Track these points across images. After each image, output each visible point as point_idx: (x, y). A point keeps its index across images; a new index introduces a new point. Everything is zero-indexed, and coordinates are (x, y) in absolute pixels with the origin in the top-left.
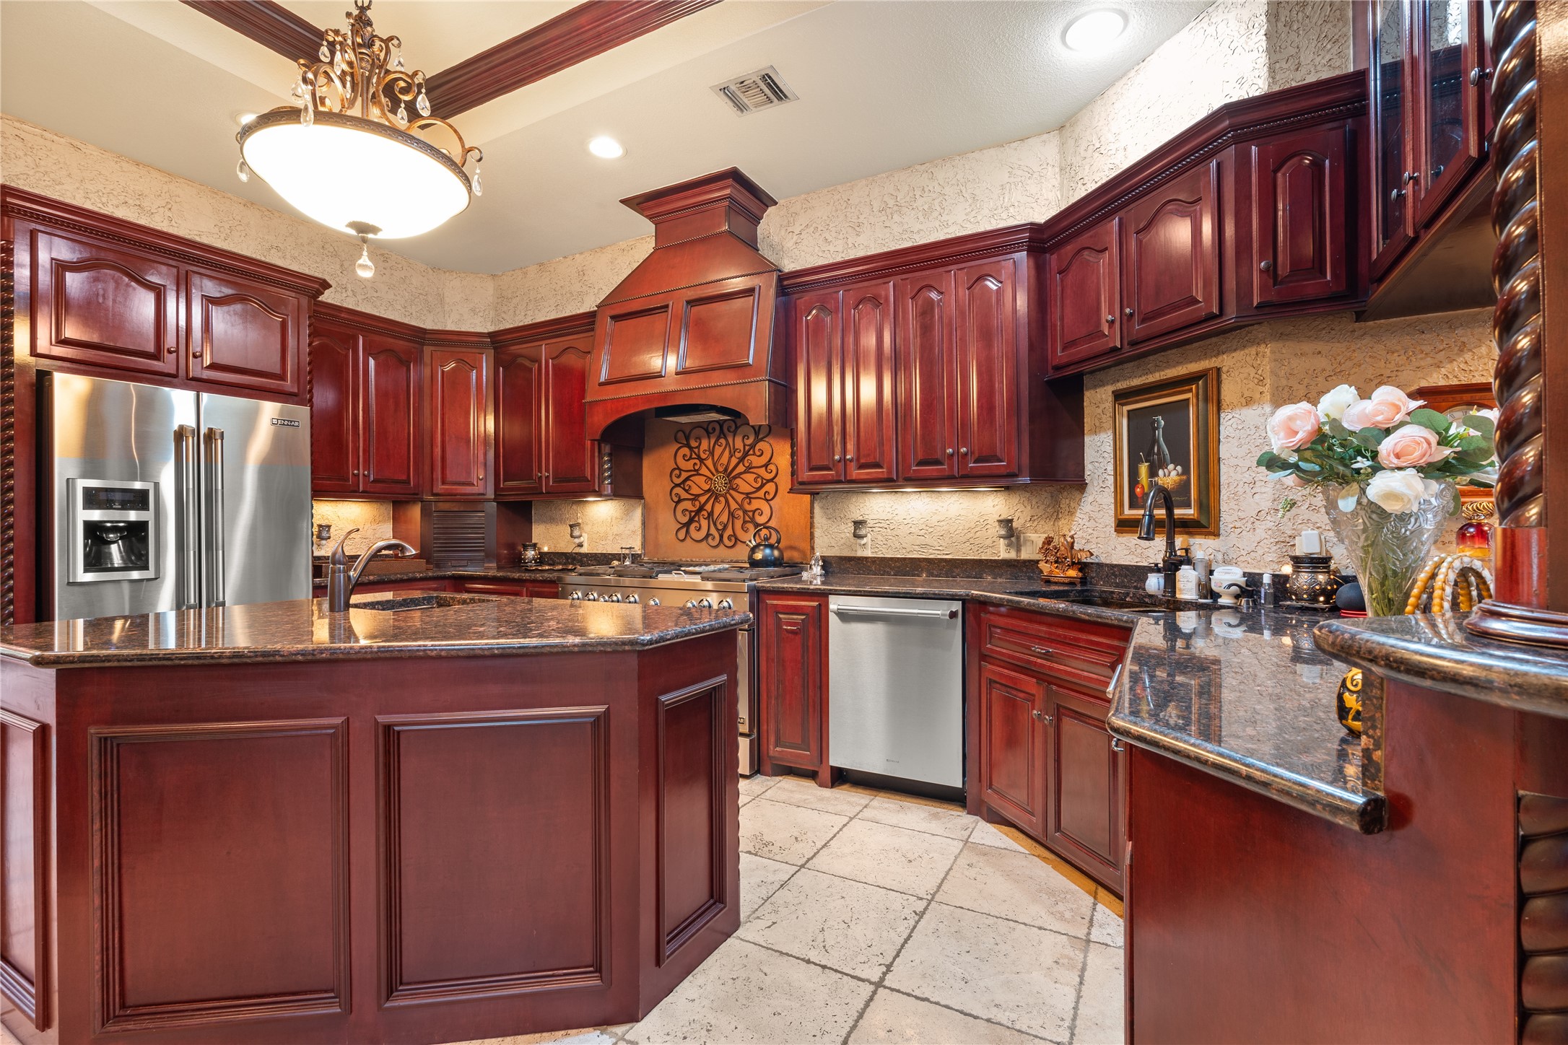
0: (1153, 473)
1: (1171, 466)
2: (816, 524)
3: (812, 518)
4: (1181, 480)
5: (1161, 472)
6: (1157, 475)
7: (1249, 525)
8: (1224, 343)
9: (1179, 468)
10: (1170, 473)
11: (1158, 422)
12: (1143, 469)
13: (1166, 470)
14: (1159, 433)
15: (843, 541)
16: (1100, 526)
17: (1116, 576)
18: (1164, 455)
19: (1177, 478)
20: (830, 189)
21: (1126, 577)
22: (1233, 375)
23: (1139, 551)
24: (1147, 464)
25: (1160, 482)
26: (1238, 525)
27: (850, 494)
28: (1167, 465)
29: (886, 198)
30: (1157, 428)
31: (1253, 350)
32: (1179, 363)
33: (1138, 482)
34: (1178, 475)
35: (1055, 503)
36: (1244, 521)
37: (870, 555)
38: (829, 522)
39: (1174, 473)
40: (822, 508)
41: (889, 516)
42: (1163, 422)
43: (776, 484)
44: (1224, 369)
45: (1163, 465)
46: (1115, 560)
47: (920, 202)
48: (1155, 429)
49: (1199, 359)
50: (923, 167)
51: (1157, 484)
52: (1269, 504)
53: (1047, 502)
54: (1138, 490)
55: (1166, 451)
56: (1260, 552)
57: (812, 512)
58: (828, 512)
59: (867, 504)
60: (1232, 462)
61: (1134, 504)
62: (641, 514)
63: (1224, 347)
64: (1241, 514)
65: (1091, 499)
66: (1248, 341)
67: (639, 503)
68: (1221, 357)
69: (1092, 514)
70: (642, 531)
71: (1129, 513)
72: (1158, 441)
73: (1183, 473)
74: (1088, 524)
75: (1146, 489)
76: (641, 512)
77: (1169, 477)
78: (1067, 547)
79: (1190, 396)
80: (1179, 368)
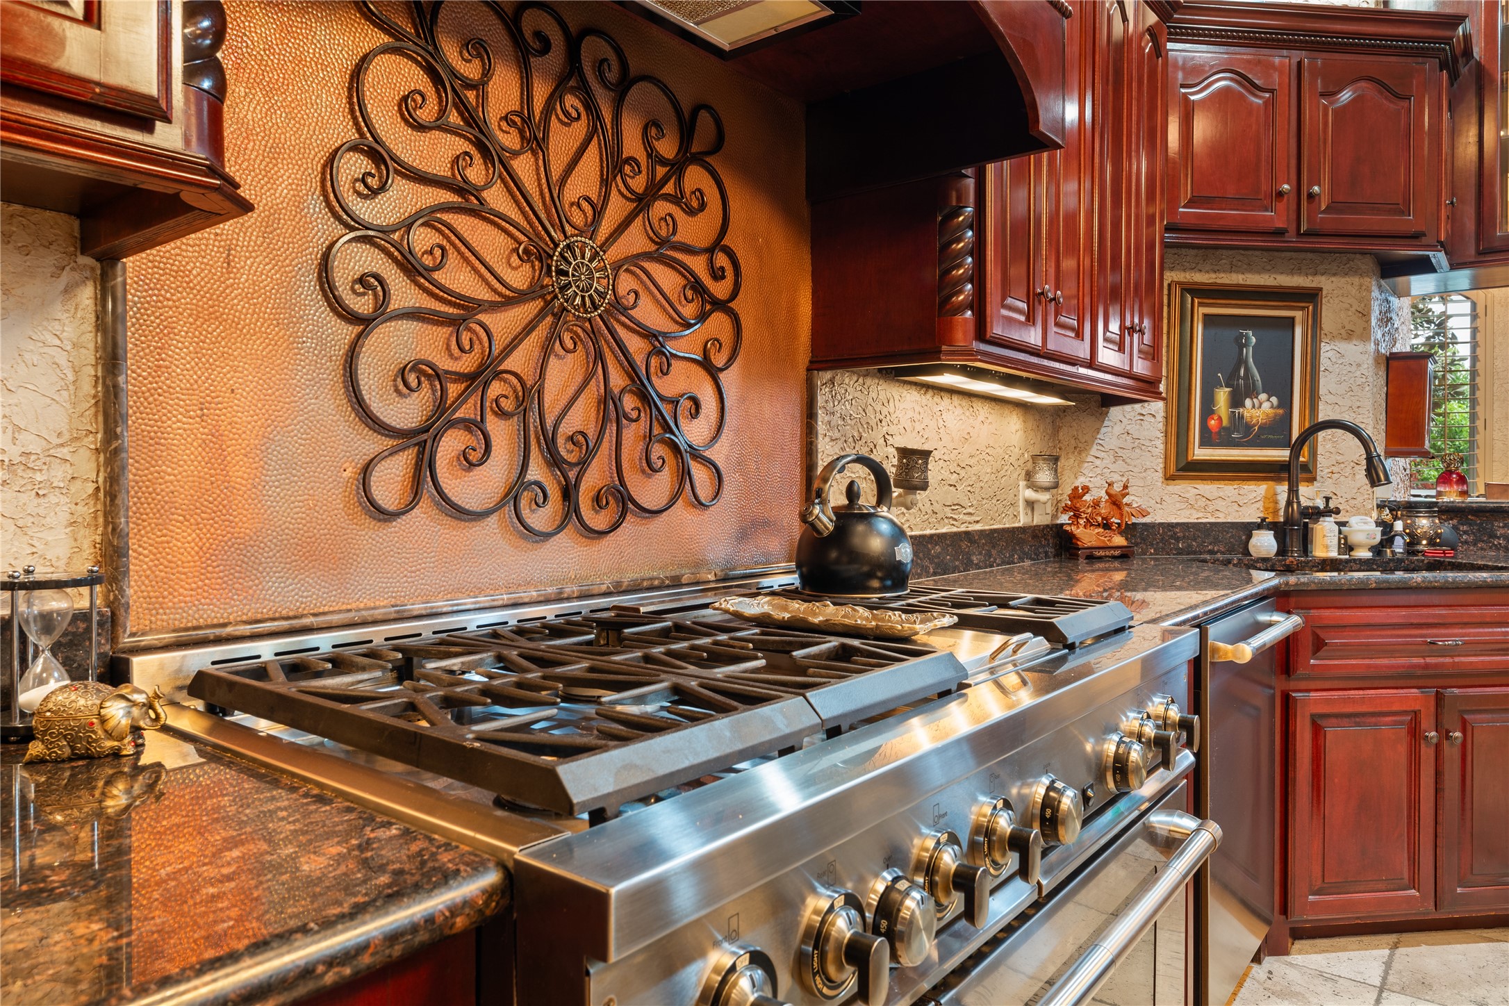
0: (1236, 401)
1: (1263, 396)
4: (1276, 415)
5: (1248, 402)
6: (1243, 406)
7: (1348, 470)
8: (1322, 263)
9: (1274, 400)
10: (1261, 404)
11: (1247, 338)
12: (1222, 396)
13: (1255, 400)
14: (1249, 353)
16: (1136, 470)
17: (1178, 540)
18: (1254, 381)
19: (1271, 411)
21: (1195, 540)
22: (1331, 301)
23: (1202, 503)
24: (1228, 389)
25: (1246, 414)
26: (1335, 469)
28: (1258, 394)
30: (1246, 345)
31: (1356, 280)
33: (1213, 412)
34: (1272, 407)
36: (1342, 465)
39: (1266, 405)
42: (1254, 340)
43: (736, 318)
44: (1324, 292)
45: (1251, 392)
46: (1161, 518)
48: (1241, 346)
49: (1292, 272)
51: (1241, 417)
54: (1213, 422)
55: (1257, 377)
56: (1360, 499)
60: (1330, 399)
61: (1206, 441)
62: (88, 355)
63: (1321, 268)
64: (1339, 458)
65: (1118, 429)
66: (1351, 269)
67: (66, 277)
68: (1323, 278)
69: (1120, 453)
70: (87, 466)
71: (1200, 453)
72: (1246, 362)
73: (1279, 407)
74: (1113, 467)
75: (1225, 423)
76: (90, 340)
77: (1260, 409)
78: (1115, 502)
79: (1298, 315)
80: (1266, 276)
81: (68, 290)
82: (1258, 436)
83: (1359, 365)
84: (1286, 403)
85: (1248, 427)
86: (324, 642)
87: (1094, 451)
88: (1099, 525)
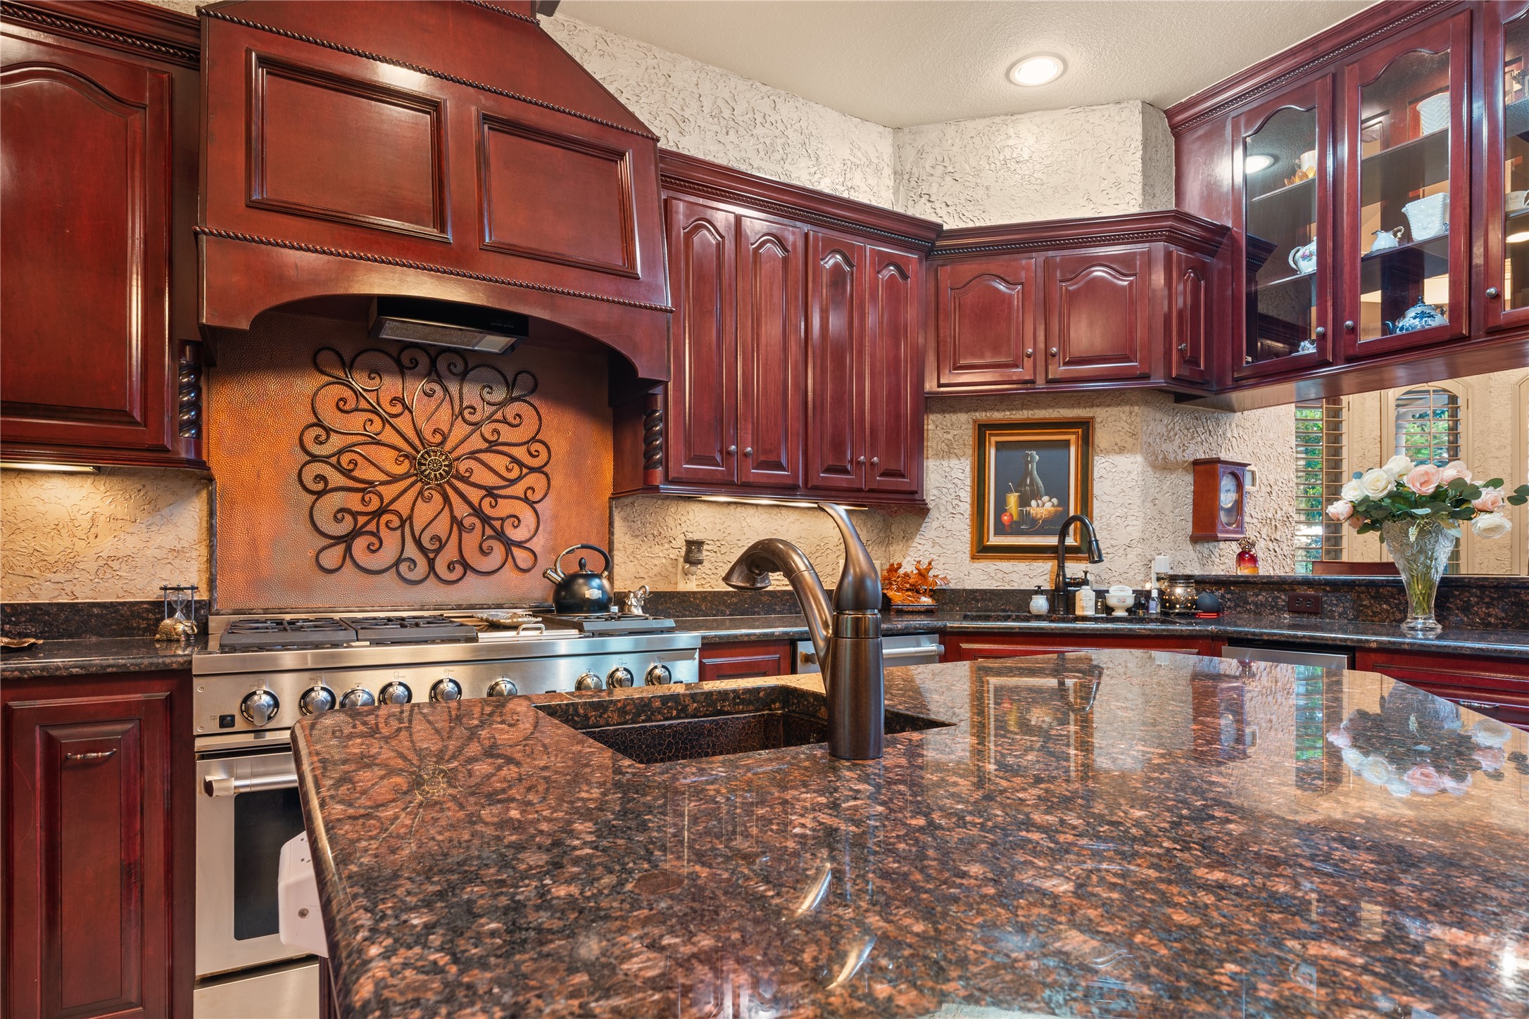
0: (1024, 502)
1: (1046, 498)
2: (616, 545)
3: (611, 533)
4: (1056, 511)
5: (1033, 503)
6: (1029, 505)
7: (1121, 551)
8: (1098, 398)
9: (1055, 501)
10: (1044, 504)
11: (1032, 457)
12: (1013, 499)
13: (1039, 501)
14: (1033, 467)
15: (656, 570)
16: (951, 552)
17: (977, 601)
18: (1038, 488)
19: (1052, 509)
20: (642, 44)
21: (991, 601)
22: (1106, 426)
23: (1000, 575)
24: (1017, 494)
25: (1032, 511)
26: (1110, 550)
27: (667, 502)
28: (1041, 497)
29: (720, 102)
30: (1031, 462)
31: (1127, 408)
32: (1049, 406)
33: (1005, 511)
34: (1053, 505)
35: (887, 527)
36: (1116, 548)
37: (695, 589)
38: (637, 541)
39: (1048, 505)
40: (625, 519)
41: (720, 536)
42: (1037, 458)
43: (546, 475)
44: (1098, 420)
45: (1036, 495)
46: (969, 585)
47: (759, 131)
48: (1027, 463)
49: (1072, 406)
50: (764, 89)
51: (1028, 514)
52: (1140, 535)
53: (880, 525)
54: (1005, 517)
55: (1041, 484)
56: (1132, 573)
57: (611, 524)
58: (635, 526)
59: (691, 516)
60: (1106, 498)
61: (1000, 530)
62: (205, 513)
63: (1097, 401)
64: (1113, 542)
65: (935, 524)
66: (1122, 401)
67: (197, 487)
68: (1095, 409)
69: (937, 540)
70: (204, 551)
71: (994, 540)
72: (1031, 474)
73: (1058, 505)
74: (931, 550)
75: (1015, 518)
76: (205, 508)
77: (1043, 507)
78: (922, 574)
79: (1072, 438)
80: (1050, 411)
81: (198, 492)
82: (1042, 527)
83: (1129, 472)
84: (1064, 502)
85: (1034, 521)
86: (288, 617)
87: (917, 540)
88: (908, 590)
